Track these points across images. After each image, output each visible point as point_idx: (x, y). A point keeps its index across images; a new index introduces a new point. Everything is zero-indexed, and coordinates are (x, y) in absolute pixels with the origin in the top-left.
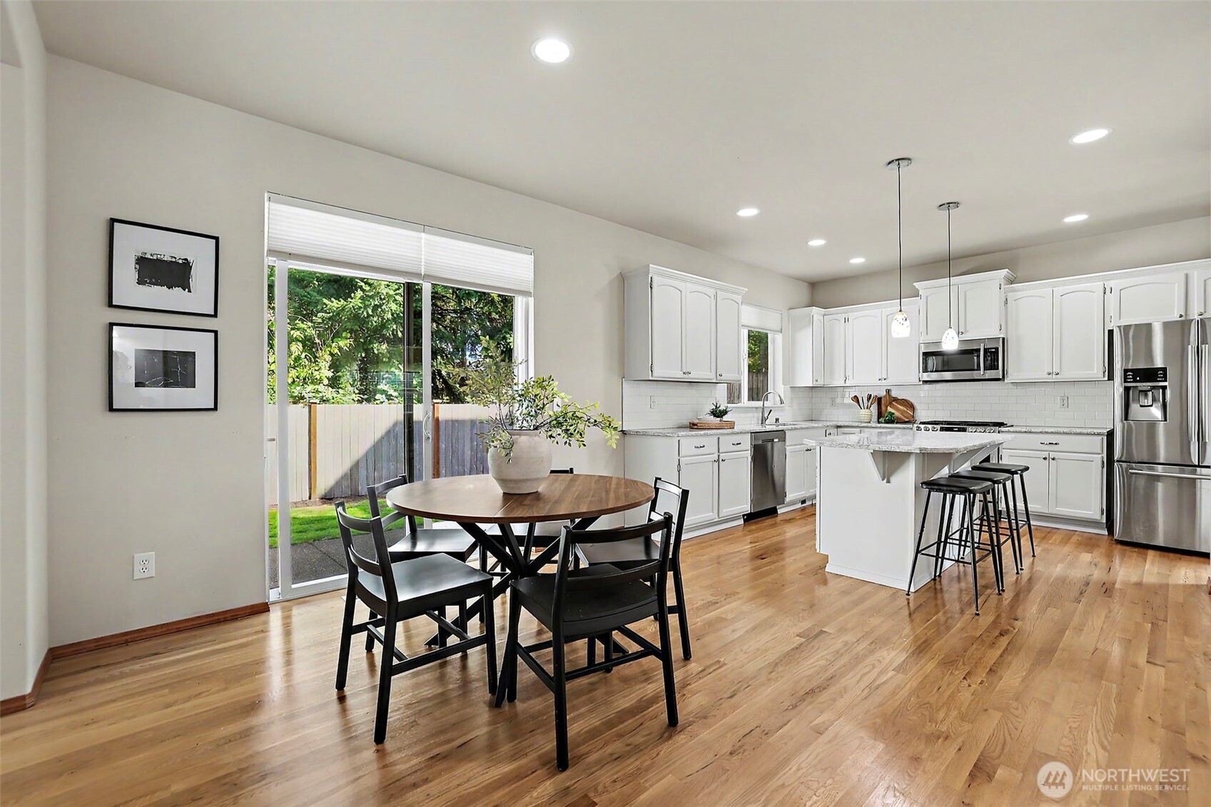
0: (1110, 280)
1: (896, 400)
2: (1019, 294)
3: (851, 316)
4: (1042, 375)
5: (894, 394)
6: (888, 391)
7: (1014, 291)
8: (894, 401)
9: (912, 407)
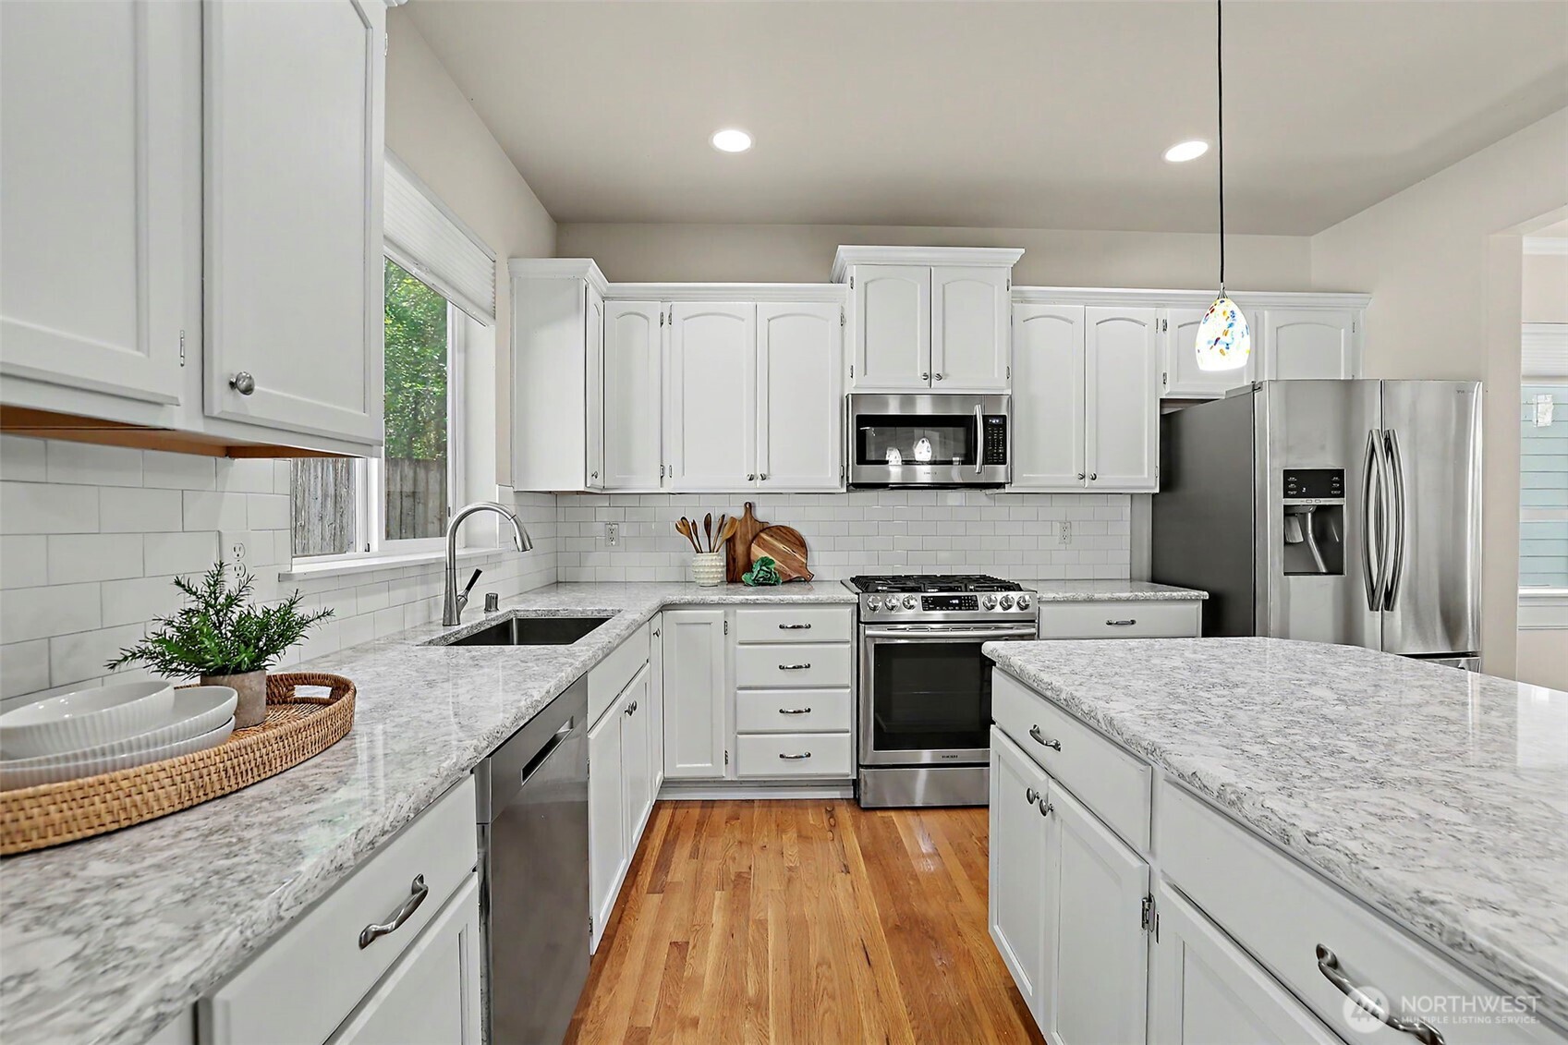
0: (1164, 306)
1: (766, 528)
2: (1034, 309)
3: (681, 308)
4: (1068, 480)
5: (760, 514)
6: (749, 507)
7: (1025, 300)
8: (761, 531)
9: (800, 544)
